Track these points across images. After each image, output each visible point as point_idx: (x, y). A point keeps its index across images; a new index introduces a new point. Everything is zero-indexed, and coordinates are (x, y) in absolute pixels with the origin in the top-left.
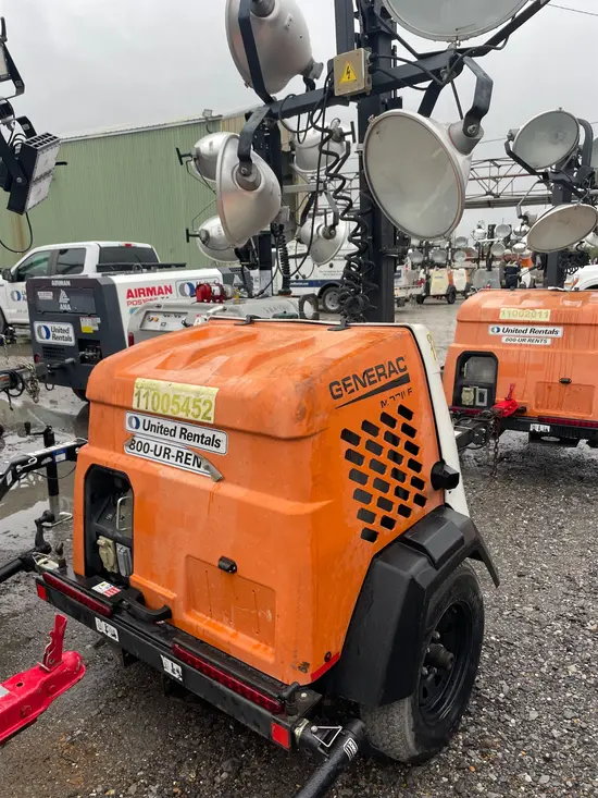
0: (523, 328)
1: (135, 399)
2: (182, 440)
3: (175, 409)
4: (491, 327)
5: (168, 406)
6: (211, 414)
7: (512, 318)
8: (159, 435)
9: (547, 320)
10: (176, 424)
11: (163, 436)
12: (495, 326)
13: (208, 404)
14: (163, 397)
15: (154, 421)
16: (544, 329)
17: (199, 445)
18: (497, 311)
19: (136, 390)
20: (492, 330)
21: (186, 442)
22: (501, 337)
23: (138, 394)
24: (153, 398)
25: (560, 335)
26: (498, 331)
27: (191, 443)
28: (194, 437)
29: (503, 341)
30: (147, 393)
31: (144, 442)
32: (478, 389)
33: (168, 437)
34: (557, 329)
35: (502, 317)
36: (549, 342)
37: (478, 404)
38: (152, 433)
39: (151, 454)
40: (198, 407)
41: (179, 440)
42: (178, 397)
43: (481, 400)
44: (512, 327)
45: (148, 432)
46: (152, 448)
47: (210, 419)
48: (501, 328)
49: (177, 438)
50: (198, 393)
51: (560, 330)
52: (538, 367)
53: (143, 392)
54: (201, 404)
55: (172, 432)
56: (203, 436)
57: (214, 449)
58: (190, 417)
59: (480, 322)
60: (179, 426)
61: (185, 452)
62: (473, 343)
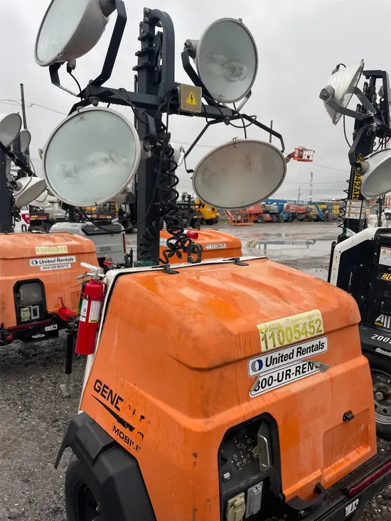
0: (53, 259)
1: (263, 343)
2: (300, 357)
3: (297, 336)
4: (31, 261)
5: (291, 337)
6: (322, 328)
7: (45, 253)
8: (281, 363)
9: (66, 252)
10: (293, 348)
11: (285, 362)
12: (34, 260)
13: (318, 322)
14: (287, 331)
15: (276, 355)
16: (65, 258)
17: (311, 353)
18: (33, 250)
19: (262, 336)
20: (32, 263)
21: (302, 356)
22: (39, 267)
23: (265, 338)
24: (278, 335)
25: (75, 260)
26: (37, 262)
27: (306, 355)
28: (306, 350)
29: (42, 269)
30: (273, 334)
31: (267, 377)
32: (32, 308)
33: (289, 361)
34: (72, 257)
35: (38, 253)
36: (70, 266)
37: (33, 318)
38: (275, 365)
39: (275, 383)
40: (312, 326)
41: (297, 358)
42: (298, 326)
43: (35, 315)
44: (45, 260)
45: (272, 367)
46: (275, 378)
47: (321, 331)
48: (38, 260)
49: (295, 358)
50: (310, 317)
51: (74, 257)
52: (68, 283)
53: (269, 334)
54: (315, 325)
55: (290, 356)
56: (313, 346)
57: (321, 351)
58: (309, 336)
59: (22, 258)
60: (295, 348)
61: (301, 365)
62: (21, 274)
